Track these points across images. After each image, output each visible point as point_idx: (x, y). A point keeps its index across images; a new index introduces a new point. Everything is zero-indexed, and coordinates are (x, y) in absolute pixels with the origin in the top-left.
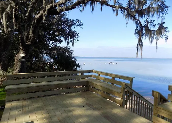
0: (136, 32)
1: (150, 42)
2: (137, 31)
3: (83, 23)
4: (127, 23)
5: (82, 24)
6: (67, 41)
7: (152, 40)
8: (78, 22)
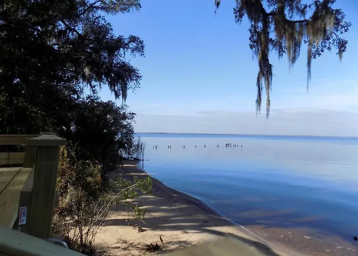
0: (253, 42)
1: (291, 58)
3: (144, 43)
4: (218, 4)
5: (143, 47)
6: (115, 90)
7: (295, 50)
8: (133, 42)
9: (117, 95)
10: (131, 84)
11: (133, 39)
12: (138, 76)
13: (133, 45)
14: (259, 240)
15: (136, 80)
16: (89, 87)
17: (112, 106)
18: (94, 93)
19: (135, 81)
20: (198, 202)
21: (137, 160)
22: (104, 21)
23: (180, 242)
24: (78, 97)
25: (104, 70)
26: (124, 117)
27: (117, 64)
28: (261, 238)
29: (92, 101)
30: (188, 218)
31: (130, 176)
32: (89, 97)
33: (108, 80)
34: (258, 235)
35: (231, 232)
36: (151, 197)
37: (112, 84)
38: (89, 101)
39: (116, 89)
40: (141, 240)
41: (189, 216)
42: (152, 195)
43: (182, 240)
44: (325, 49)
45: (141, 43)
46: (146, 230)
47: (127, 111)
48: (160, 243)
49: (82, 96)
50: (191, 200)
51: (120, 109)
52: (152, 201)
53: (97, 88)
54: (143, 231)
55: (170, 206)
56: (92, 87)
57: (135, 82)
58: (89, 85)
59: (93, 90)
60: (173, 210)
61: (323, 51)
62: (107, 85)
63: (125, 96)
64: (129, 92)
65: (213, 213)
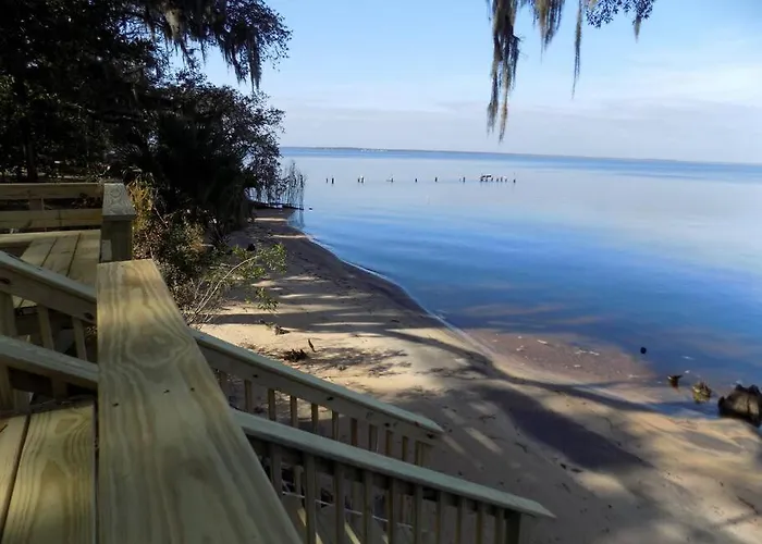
6: (235, 63)
7: (552, 16)
9: (241, 74)
10: (269, 50)
12: (282, 32)
14: (480, 350)
15: (280, 41)
16: (181, 53)
17: (231, 98)
18: (193, 67)
19: (276, 43)
20: (390, 289)
21: (289, 209)
23: (343, 350)
24: (160, 75)
25: (209, 17)
26: (259, 120)
28: (482, 347)
29: (190, 83)
30: (367, 314)
31: (272, 240)
32: (181, 76)
33: (219, 40)
34: (481, 343)
35: (434, 337)
36: (307, 278)
37: (228, 48)
38: (183, 86)
39: (238, 60)
40: (279, 346)
41: (369, 310)
42: (310, 276)
43: (347, 346)
44: (619, 8)
46: (288, 332)
47: (267, 106)
48: (307, 350)
49: (167, 73)
50: (381, 286)
51: (250, 101)
52: (307, 286)
53: (198, 55)
54: (283, 332)
55: (339, 295)
56: (186, 53)
57: (277, 45)
58: (179, 48)
59: (189, 61)
60: (343, 301)
61: (616, 11)
62: (218, 48)
63: (256, 75)
64: (265, 66)
65: (415, 307)
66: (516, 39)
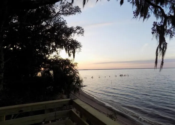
0: (153, 30)
2: (156, 27)
5: (83, 32)
6: (68, 53)
8: (79, 29)
10: (77, 50)
11: (78, 28)
12: (80, 46)
13: (78, 31)
22: (62, 19)
27: (69, 40)
33: (65, 48)
37: (67, 50)
45: (83, 30)
57: (79, 49)
66: (167, 43)
